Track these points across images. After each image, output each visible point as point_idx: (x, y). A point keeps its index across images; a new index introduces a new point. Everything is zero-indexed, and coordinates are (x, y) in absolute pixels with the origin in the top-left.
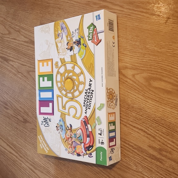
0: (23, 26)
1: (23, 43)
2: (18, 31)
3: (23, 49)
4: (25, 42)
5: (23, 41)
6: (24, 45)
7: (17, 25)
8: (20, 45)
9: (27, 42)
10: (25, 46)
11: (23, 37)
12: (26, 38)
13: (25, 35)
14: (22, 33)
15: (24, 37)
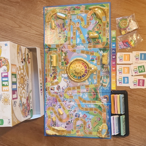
0: (34, 24)
1: (34, 35)
2: (29, 27)
3: (34, 39)
4: (36, 34)
5: (35, 34)
6: (35, 36)
7: (28, 23)
8: (31, 36)
9: (39, 35)
10: (37, 37)
11: (34, 31)
12: (37, 32)
13: (36, 30)
14: (33, 29)
15: (36, 31)
